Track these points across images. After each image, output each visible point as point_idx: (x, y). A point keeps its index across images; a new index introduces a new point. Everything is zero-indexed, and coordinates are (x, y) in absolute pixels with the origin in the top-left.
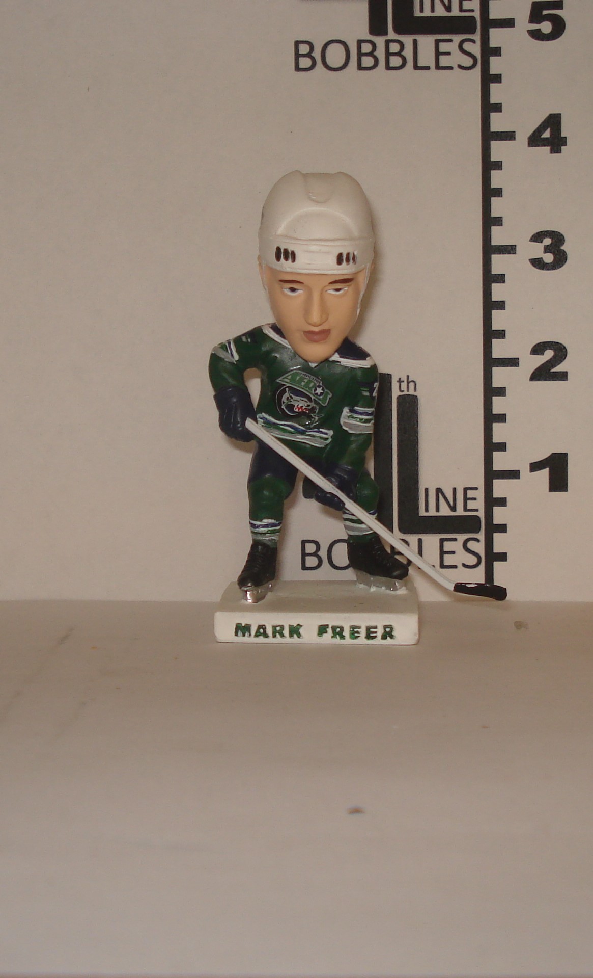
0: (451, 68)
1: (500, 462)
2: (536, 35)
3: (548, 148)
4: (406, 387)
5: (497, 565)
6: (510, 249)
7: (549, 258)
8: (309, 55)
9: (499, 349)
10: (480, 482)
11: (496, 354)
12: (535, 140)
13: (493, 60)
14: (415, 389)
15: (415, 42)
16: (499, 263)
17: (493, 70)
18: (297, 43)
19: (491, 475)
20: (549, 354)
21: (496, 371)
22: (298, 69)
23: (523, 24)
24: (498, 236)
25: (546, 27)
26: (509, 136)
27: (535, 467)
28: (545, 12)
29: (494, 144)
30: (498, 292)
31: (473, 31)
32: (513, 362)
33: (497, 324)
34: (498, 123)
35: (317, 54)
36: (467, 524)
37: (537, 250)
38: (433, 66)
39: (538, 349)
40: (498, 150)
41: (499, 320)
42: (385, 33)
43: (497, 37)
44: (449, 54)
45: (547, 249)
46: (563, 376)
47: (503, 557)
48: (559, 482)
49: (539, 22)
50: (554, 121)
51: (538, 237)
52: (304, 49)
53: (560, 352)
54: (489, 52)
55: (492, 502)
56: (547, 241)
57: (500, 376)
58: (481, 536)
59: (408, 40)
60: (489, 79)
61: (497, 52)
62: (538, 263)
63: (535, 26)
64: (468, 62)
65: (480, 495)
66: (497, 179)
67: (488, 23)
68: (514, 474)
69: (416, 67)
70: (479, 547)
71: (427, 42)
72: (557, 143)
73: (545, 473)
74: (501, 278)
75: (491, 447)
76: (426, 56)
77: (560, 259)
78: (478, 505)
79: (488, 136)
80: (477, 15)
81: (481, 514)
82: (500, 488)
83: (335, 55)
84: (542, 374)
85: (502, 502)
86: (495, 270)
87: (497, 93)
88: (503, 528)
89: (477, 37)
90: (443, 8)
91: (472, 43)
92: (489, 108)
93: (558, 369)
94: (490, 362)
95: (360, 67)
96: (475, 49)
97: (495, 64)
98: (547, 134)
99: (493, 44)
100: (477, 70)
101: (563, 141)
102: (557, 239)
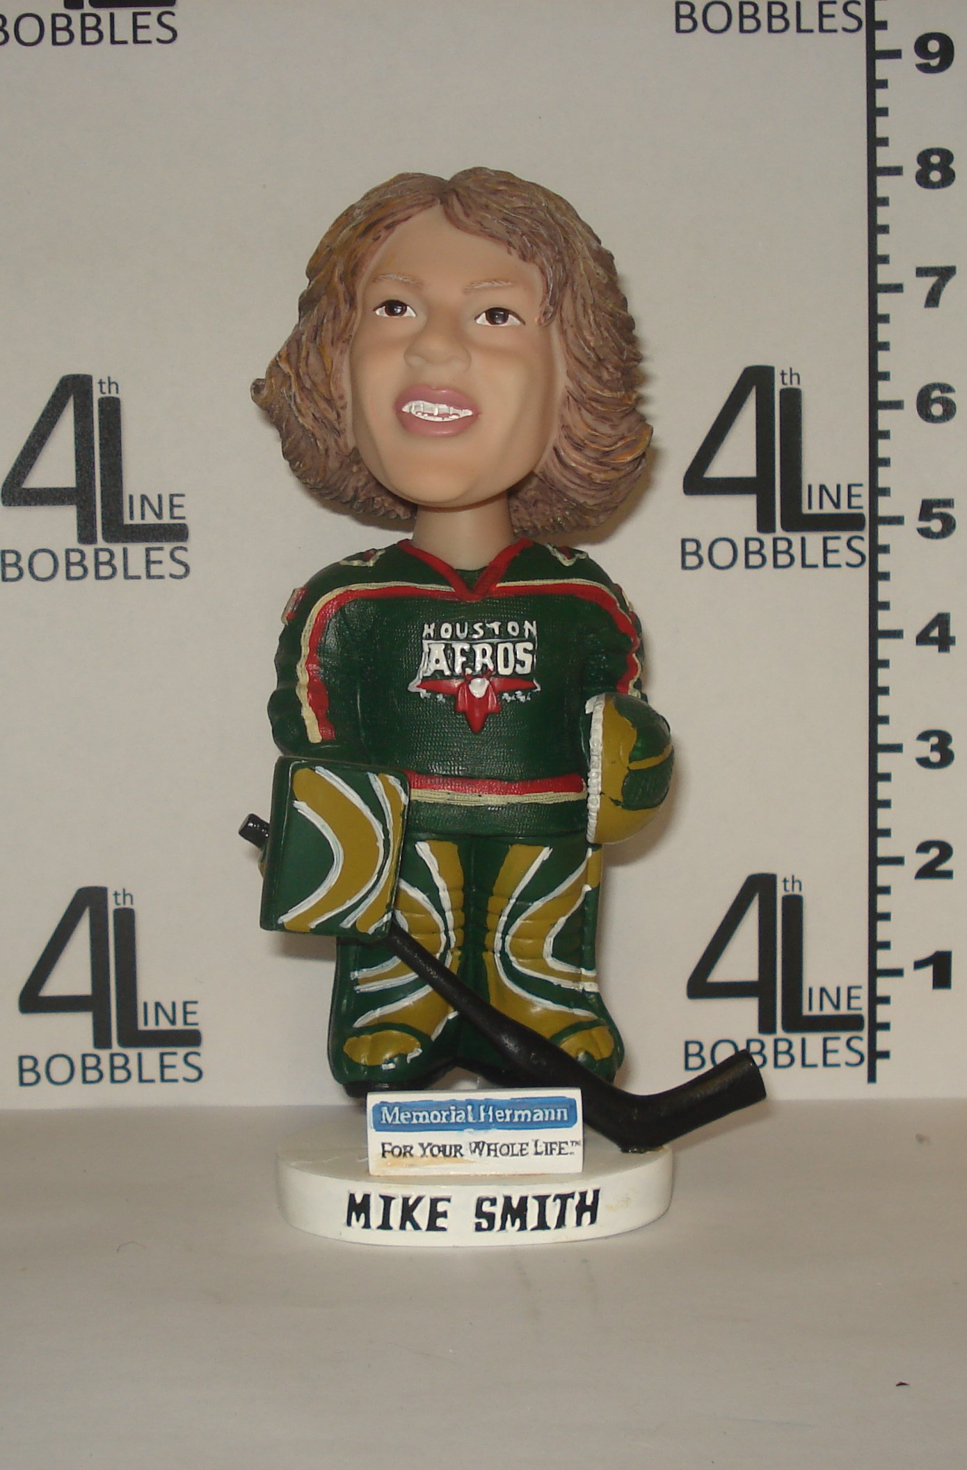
0: (838, 566)
1: (885, 960)
2: (925, 533)
3: (936, 648)
4: (791, 885)
5: (880, 1063)
6: (897, 748)
7: (935, 757)
8: (696, 553)
9: (885, 848)
10: (864, 981)
11: (882, 852)
12: (923, 639)
13: (881, 558)
14: (800, 889)
15: (803, 540)
16: (885, 762)
17: (881, 568)
18: (684, 541)
19: (875, 973)
20: (934, 853)
21: (881, 870)
22: (684, 567)
23: (913, 521)
24: (885, 735)
25: (936, 526)
26: (897, 634)
27: (919, 965)
28: (935, 510)
29: (881, 643)
30: (883, 790)
31: (860, 527)
32: (899, 861)
33: (882, 824)
34: (885, 621)
35: (704, 552)
36: (851, 1023)
37: (924, 749)
38: (821, 563)
39: (924, 848)
40: (886, 648)
41: (884, 818)
42: (773, 530)
43: (885, 534)
44: (836, 551)
45: (933, 748)
46: (948, 875)
47: (886, 1055)
48: (942, 979)
49: (928, 520)
50: (942, 621)
51: (924, 736)
52: (691, 547)
53: (946, 851)
54: (877, 549)
55: (875, 1000)
56: (934, 740)
57: (885, 875)
58: (864, 1034)
59: (795, 538)
60: (876, 577)
61: (885, 549)
62: (924, 762)
63: (924, 524)
64: (856, 559)
65: (864, 993)
66: (883, 677)
67: (876, 521)
68: (898, 973)
69: (804, 565)
70: (863, 1046)
71: (815, 540)
72: (945, 642)
73: (928, 971)
74: (887, 777)
75: (875, 946)
76: (814, 555)
77: (947, 758)
78: (861, 1004)
79: (875, 634)
80: (866, 512)
81: (865, 1013)
82: (884, 986)
83: (723, 554)
84: (928, 872)
85: (886, 1000)
86: (881, 769)
87: (885, 591)
88: (886, 1026)
89: (865, 534)
90: (831, 504)
91: (860, 540)
92: (876, 606)
93: (943, 867)
94: (875, 861)
95: (747, 566)
96: (864, 547)
97: (884, 563)
98: (935, 633)
99: (881, 541)
100: (865, 569)
101: (952, 641)
102: (944, 739)
